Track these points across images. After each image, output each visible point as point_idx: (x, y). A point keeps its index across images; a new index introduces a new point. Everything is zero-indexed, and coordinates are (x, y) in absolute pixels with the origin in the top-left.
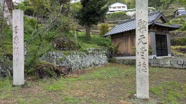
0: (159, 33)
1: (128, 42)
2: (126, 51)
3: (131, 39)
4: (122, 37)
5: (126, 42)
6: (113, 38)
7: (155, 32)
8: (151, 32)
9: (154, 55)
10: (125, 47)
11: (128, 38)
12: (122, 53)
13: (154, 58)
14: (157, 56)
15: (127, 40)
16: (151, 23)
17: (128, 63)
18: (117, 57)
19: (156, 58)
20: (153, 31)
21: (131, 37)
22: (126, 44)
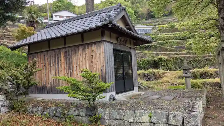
0: (119, 48)
1: (60, 64)
2: (56, 82)
3: (65, 55)
4: (49, 52)
5: (55, 63)
6: (31, 52)
7: (112, 45)
8: (105, 43)
9: (112, 92)
10: (54, 73)
11: (60, 55)
12: (48, 86)
13: (110, 99)
14: (117, 93)
15: (58, 59)
16: (105, 20)
17: (53, 115)
18: (38, 93)
19: (114, 99)
20: (109, 41)
21: (66, 52)
22: (57, 66)
